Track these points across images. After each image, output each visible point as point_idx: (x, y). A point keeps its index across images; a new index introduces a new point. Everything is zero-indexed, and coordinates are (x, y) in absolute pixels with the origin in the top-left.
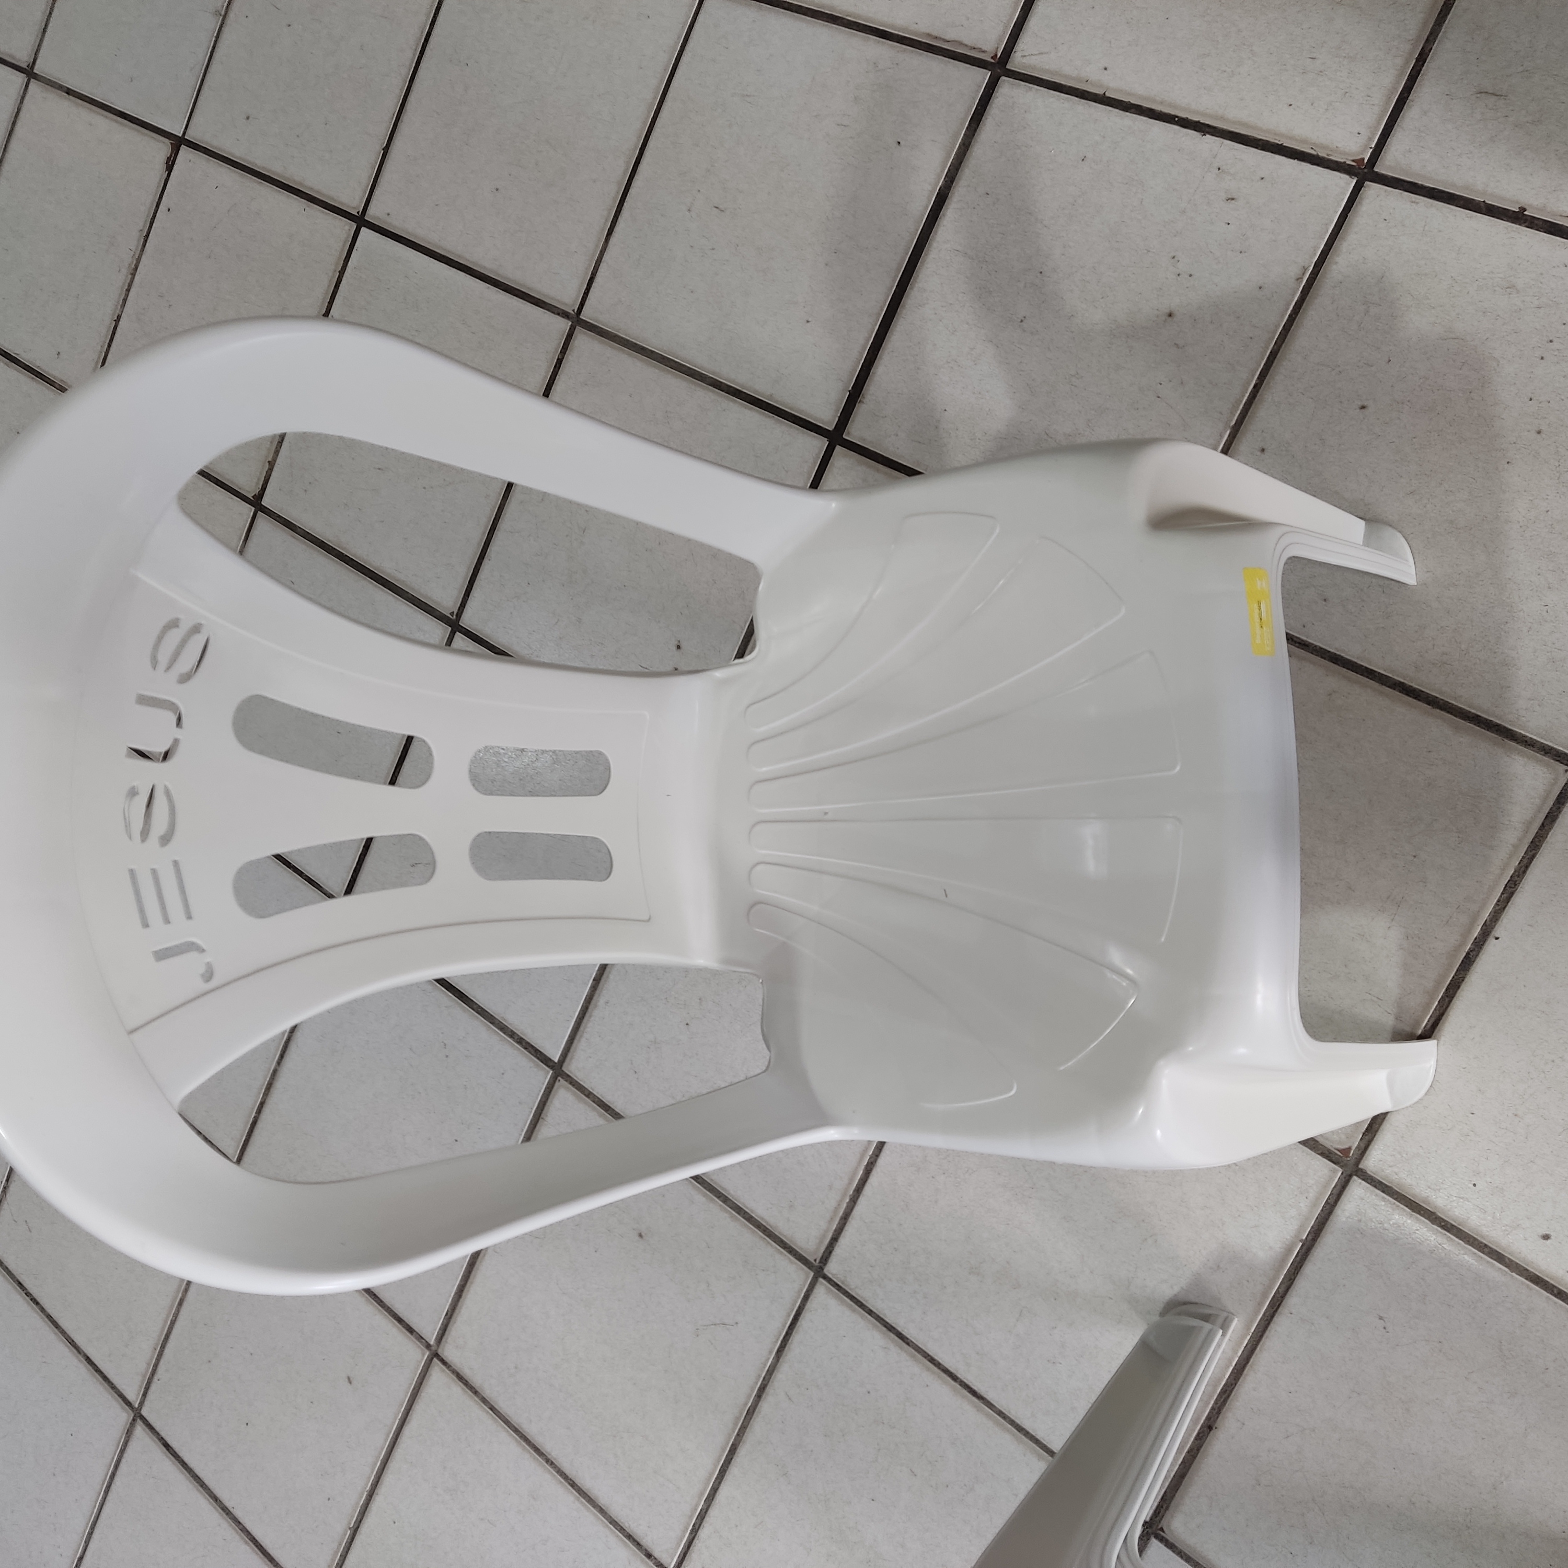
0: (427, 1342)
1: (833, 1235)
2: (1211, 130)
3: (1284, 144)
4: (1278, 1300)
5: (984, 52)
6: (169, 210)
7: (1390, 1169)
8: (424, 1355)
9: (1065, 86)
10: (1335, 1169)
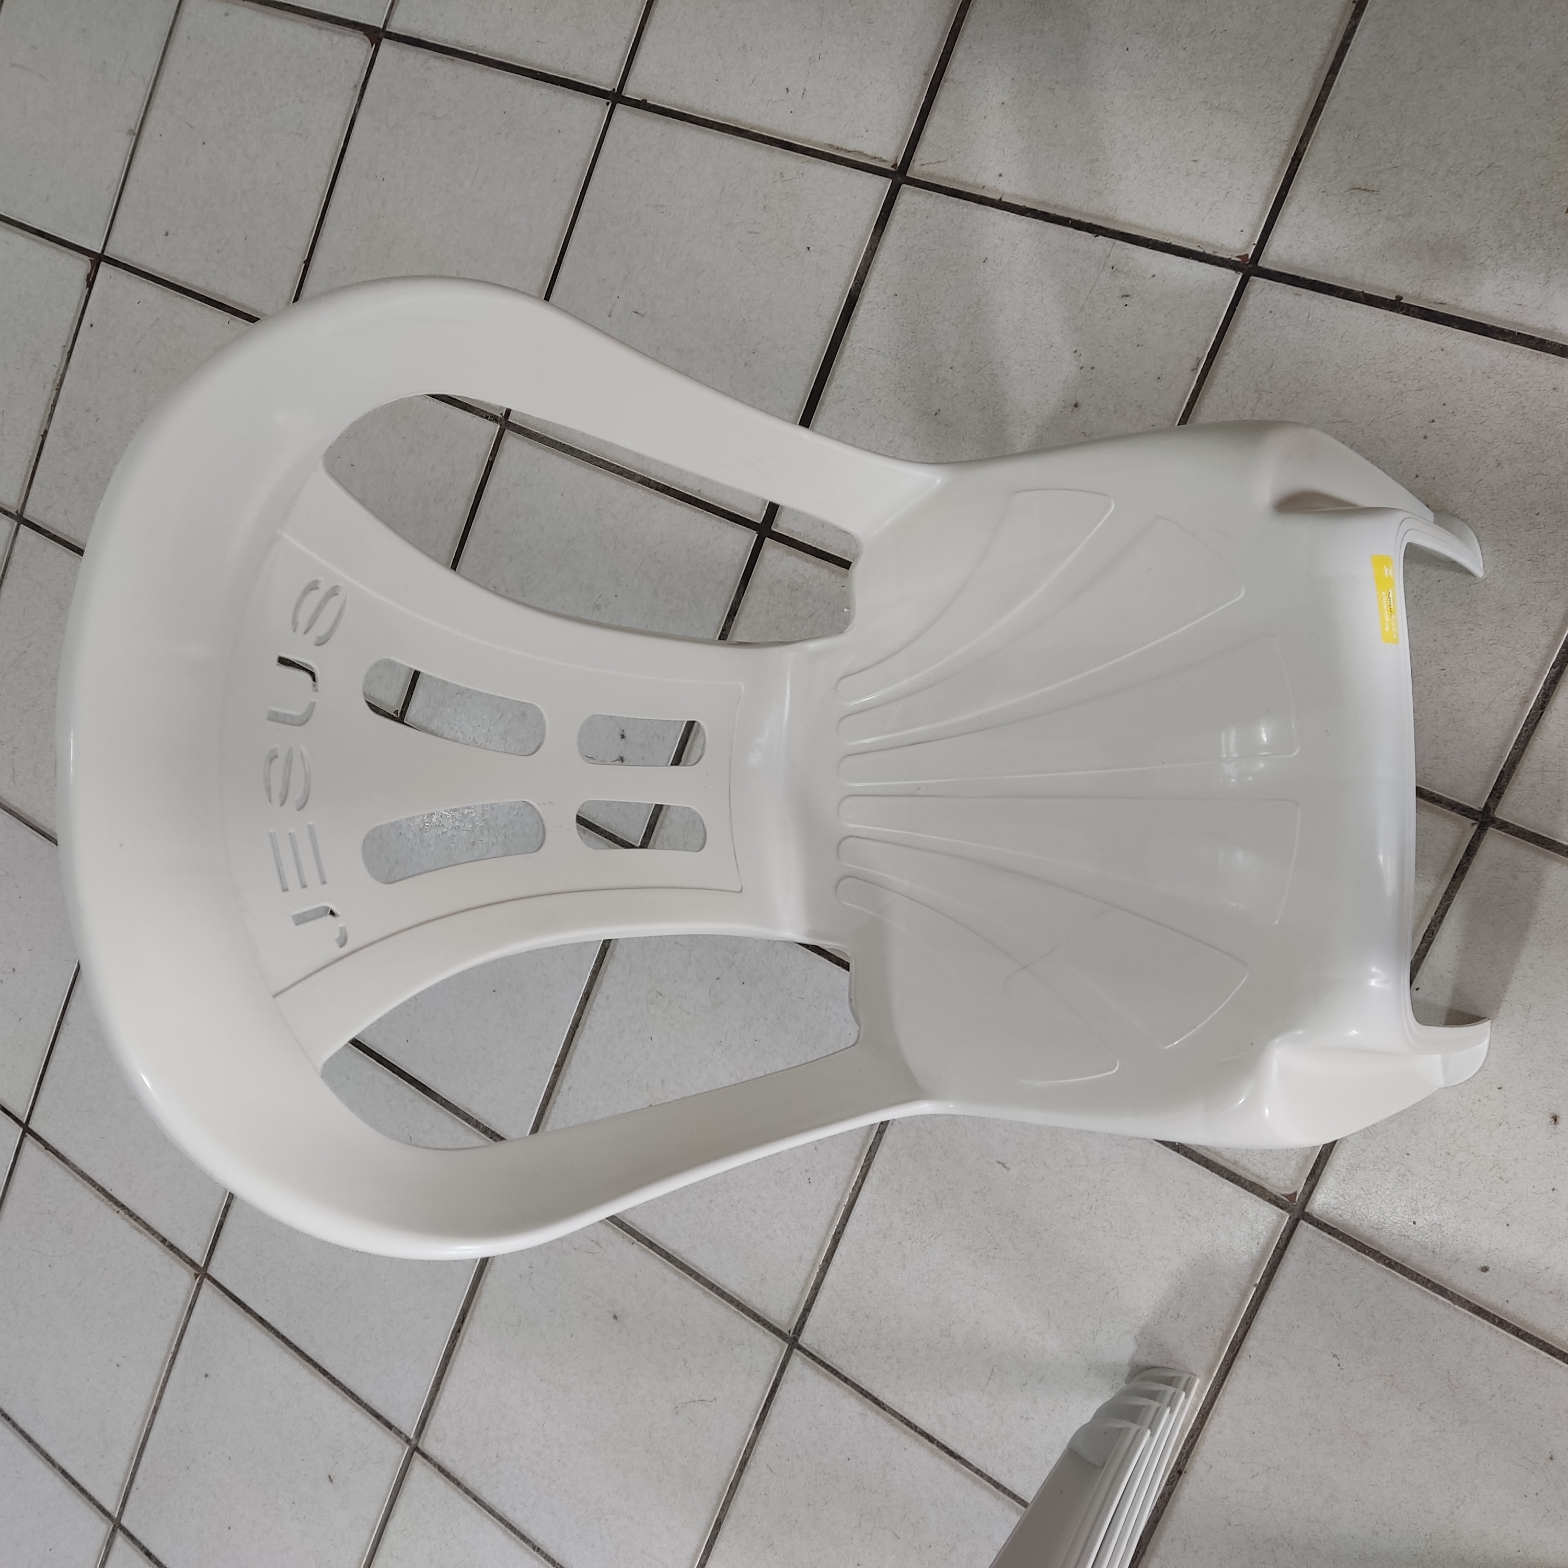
0: (406, 1436)
1: (805, 1306)
2: (1104, 232)
3: (1173, 243)
4: (1237, 1345)
5: (884, 161)
6: (92, 326)
7: (1335, 1211)
8: (404, 1449)
9: (963, 192)
10: (1281, 1213)
